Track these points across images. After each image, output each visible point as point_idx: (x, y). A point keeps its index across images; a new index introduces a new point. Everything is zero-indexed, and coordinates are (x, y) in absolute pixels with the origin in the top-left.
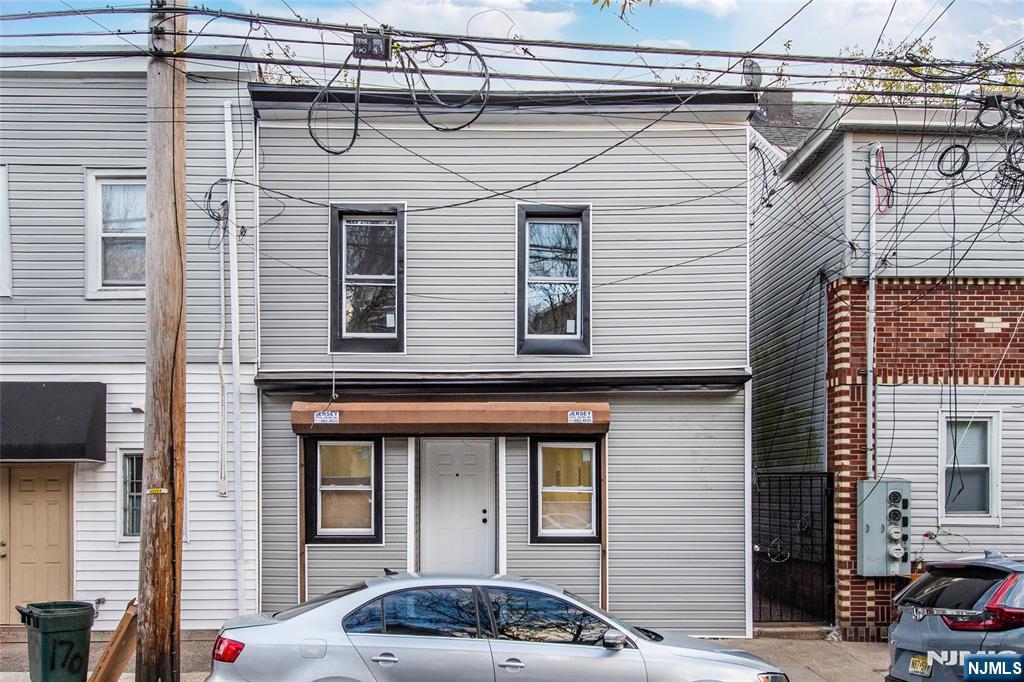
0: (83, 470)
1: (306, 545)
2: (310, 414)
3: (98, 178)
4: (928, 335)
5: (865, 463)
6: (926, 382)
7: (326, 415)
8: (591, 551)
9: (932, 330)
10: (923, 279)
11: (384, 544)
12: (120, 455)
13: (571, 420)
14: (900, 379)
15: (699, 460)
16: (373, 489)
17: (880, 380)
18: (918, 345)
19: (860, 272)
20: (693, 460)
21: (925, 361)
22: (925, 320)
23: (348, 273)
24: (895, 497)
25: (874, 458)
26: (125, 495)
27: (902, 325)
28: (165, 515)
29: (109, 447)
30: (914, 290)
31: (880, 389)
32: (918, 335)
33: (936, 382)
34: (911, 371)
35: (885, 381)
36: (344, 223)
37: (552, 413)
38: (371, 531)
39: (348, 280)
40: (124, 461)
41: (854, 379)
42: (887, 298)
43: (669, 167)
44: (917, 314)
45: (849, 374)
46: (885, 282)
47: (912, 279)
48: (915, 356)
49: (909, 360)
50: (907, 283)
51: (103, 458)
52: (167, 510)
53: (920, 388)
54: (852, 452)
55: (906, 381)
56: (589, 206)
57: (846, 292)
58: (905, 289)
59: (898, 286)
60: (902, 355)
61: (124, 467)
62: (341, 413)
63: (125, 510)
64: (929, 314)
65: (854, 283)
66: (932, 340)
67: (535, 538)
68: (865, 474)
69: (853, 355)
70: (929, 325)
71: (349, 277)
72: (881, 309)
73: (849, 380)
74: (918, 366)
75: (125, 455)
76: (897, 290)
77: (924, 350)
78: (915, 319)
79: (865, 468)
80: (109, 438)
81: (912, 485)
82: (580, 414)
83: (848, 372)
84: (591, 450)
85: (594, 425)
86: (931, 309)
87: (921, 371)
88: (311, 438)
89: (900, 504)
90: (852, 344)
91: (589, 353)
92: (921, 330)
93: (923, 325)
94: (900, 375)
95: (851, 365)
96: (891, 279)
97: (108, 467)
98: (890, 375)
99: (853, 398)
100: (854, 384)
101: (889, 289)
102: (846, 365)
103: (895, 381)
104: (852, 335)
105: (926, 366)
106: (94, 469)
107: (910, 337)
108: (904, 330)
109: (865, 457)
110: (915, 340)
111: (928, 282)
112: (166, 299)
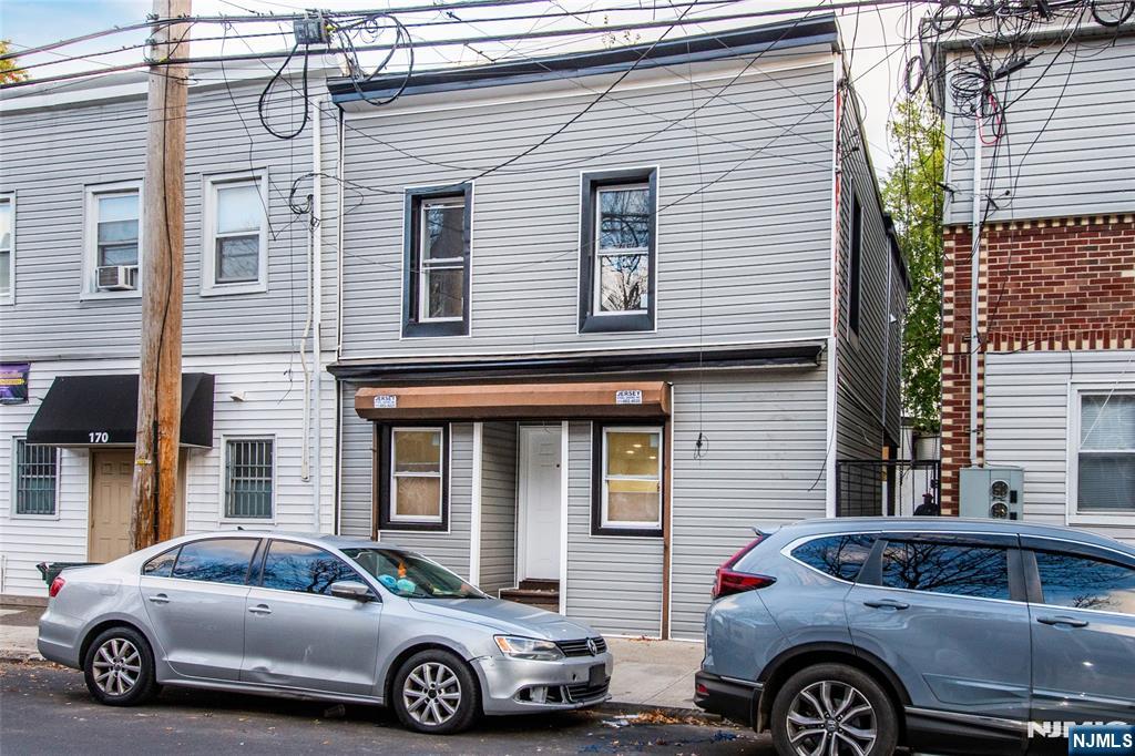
0: (195, 455)
1: (379, 531)
2: (371, 399)
3: (214, 183)
4: (1056, 289)
5: (969, 447)
6: (1051, 347)
7: (385, 399)
8: (655, 545)
9: (1062, 283)
10: (1049, 221)
11: (449, 532)
12: (223, 441)
13: (619, 401)
14: (1017, 345)
15: (776, 445)
16: (441, 476)
17: (990, 347)
18: (1043, 303)
19: (961, 219)
20: (768, 445)
21: (1052, 322)
22: (1053, 271)
23: (425, 258)
24: (999, 489)
25: (980, 441)
26: (227, 478)
27: (1020, 279)
28: (149, 483)
29: (215, 434)
30: (1037, 235)
31: (989, 358)
32: (1042, 290)
33: (1065, 347)
34: (1031, 335)
35: (997, 347)
36: (423, 208)
37: (600, 393)
38: (438, 519)
39: (425, 265)
40: (227, 448)
41: (958, 347)
42: (1001, 247)
43: (748, 116)
44: (1041, 265)
45: (951, 342)
46: (999, 229)
47: (1034, 222)
48: (1039, 316)
49: (1030, 322)
50: (1027, 227)
51: (210, 444)
52: (150, 480)
53: (1045, 355)
54: (955, 434)
55: (1024, 348)
56: (655, 168)
57: (951, 244)
58: (1026, 235)
59: (1016, 232)
60: (1022, 316)
61: (227, 452)
62: (398, 397)
63: (227, 493)
64: (1058, 264)
65: (959, 231)
66: (1062, 295)
67: (597, 529)
68: (969, 461)
69: (957, 318)
70: (1058, 277)
71: (426, 261)
72: (995, 261)
73: (951, 348)
74: (1042, 328)
75: (228, 442)
76: (1016, 237)
77: (1052, 308)
78: (1040, 271)
79: (968, 454)
80: (216, 425)
81: (1025, 474)
82: (629, 394)
83: (950, 338)
84: (658, 434)
85: (644, 406)
86: (1060, 257)
87: (1045, 334)
88: (384, 424)
89: (1008, 498)
90: (957, 306)
91: (653, 329)
92: (1046, 284)
93: (1050, 277)
94: (1018, 340)
95: (955, 331)
96: (1006, 224)
97: (214, 453)
98: (1004, 340)
99: (956, 370)
100: (957, 353)
101: (1004, 237)
102: (948, 331)
103: (1011, 347)
104: (956, 294)
105: (1054, 328)
106: (204, 453)
107: (1032, 293)
108: (1024, 285)
109: (969, 441)
110: (1039, 296)
111: (1056, 225)
112: (155, 286)
